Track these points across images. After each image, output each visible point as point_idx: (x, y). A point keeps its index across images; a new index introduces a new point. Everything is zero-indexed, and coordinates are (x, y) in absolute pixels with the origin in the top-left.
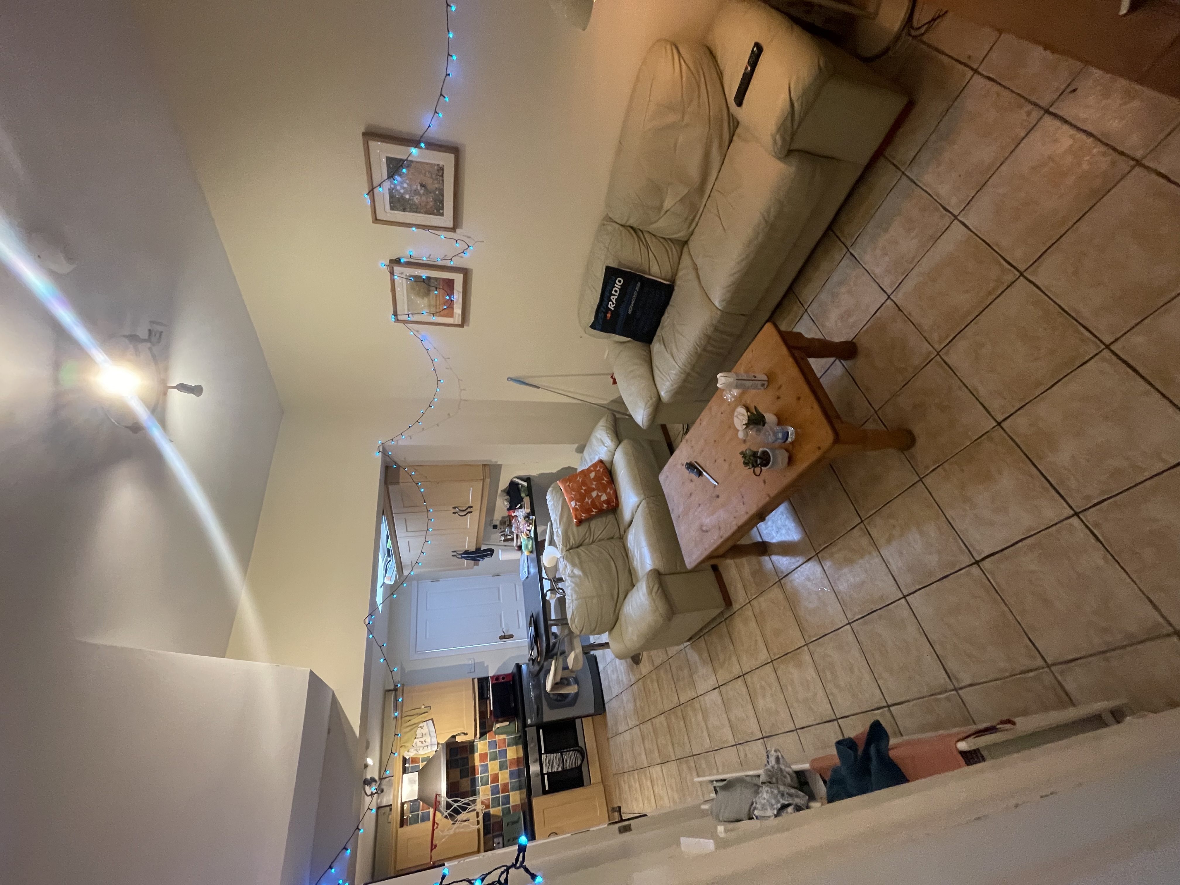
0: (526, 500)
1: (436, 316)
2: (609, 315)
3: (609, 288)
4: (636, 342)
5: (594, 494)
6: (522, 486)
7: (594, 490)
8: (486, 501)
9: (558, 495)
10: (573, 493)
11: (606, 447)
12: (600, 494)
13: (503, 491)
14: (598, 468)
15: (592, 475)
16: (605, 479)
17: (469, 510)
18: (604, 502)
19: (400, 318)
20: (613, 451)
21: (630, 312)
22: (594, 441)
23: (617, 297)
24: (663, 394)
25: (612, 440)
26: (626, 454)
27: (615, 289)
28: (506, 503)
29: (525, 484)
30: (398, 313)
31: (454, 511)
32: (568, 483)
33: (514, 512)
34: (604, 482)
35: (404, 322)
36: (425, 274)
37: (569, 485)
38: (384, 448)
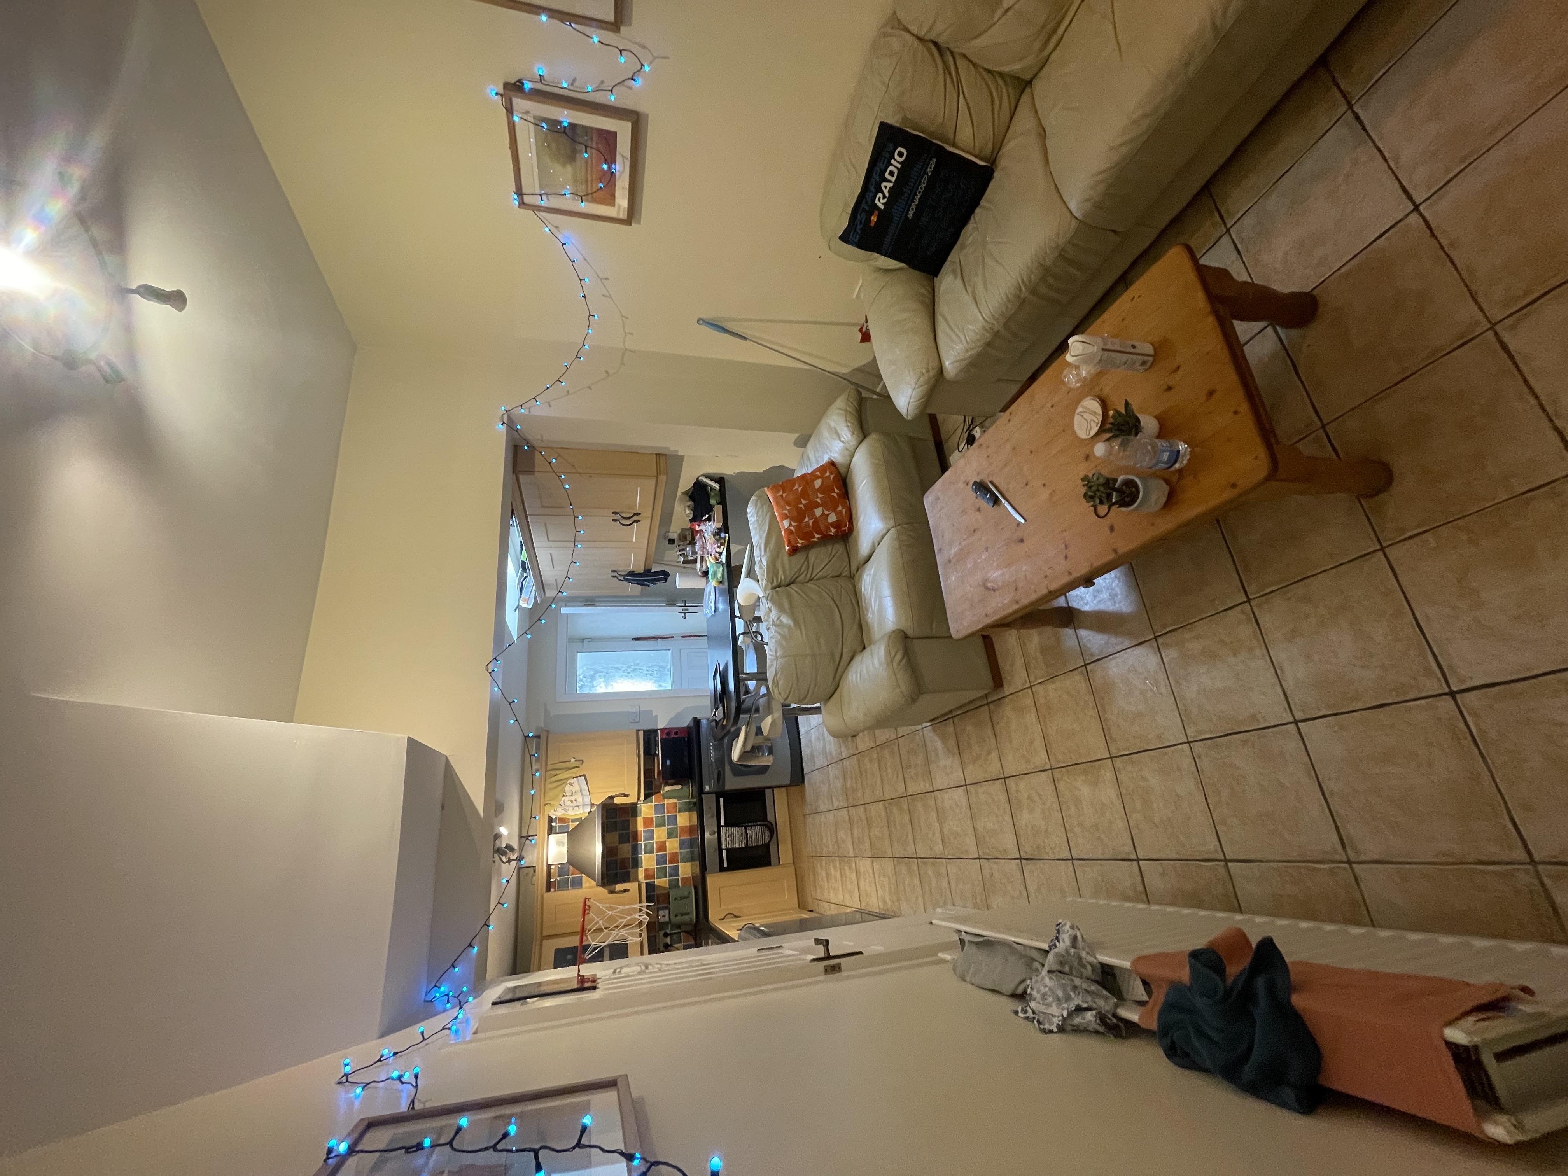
0: (718, 510)
1: (587, 201)
2: (874, 218)
3: (881, 165)
4: (912, 270)
5: (818, 512)
6: (713, 489)
7: (818, 505)
8: (660, 506)
9: (765, 508)
10: (788, 508)
11: (843, 442)
12: (826, 513)
13: (685, 493)
14: (828, 474)
15: (818, 483)
16: (837, 491)
17: (635, 518)
18: (832, 524)
19: (527, 199)
20: (852, 449)
21: (910, 215)
22: (824, 431)
23: (892, 185)
24: (947, 364)
25: (853, 434)
26: (872, 455)
27: (891, 168)
28: (688, 512)
29: (717, 486)
30: (524, 191)
31: (615, 517)
32: (781, 493)
33: (699, 525)
34: (835, 495)
35: (536, 208)
36: (566, 116)
37: (782, 496)
38: (509, 418)
